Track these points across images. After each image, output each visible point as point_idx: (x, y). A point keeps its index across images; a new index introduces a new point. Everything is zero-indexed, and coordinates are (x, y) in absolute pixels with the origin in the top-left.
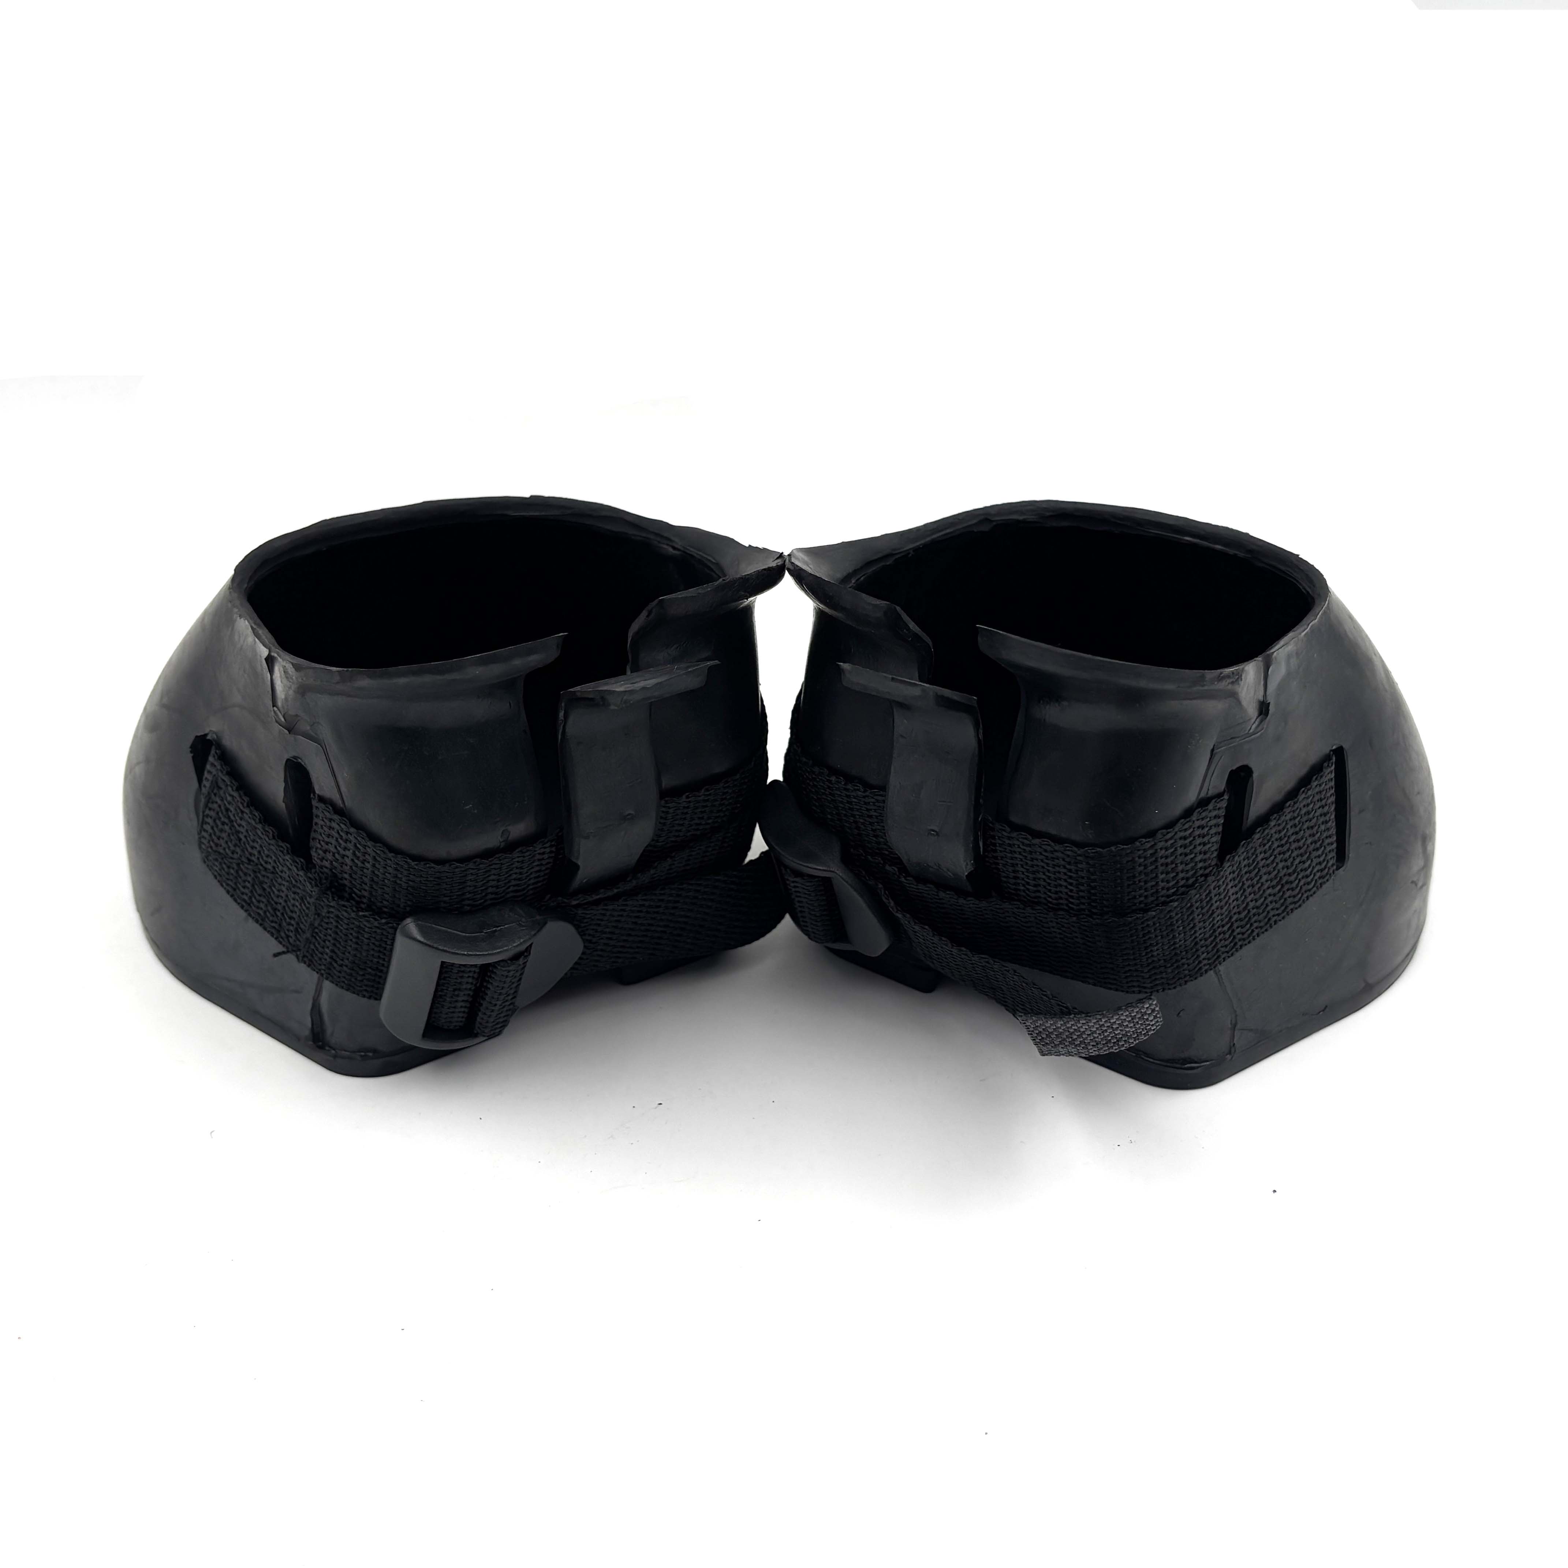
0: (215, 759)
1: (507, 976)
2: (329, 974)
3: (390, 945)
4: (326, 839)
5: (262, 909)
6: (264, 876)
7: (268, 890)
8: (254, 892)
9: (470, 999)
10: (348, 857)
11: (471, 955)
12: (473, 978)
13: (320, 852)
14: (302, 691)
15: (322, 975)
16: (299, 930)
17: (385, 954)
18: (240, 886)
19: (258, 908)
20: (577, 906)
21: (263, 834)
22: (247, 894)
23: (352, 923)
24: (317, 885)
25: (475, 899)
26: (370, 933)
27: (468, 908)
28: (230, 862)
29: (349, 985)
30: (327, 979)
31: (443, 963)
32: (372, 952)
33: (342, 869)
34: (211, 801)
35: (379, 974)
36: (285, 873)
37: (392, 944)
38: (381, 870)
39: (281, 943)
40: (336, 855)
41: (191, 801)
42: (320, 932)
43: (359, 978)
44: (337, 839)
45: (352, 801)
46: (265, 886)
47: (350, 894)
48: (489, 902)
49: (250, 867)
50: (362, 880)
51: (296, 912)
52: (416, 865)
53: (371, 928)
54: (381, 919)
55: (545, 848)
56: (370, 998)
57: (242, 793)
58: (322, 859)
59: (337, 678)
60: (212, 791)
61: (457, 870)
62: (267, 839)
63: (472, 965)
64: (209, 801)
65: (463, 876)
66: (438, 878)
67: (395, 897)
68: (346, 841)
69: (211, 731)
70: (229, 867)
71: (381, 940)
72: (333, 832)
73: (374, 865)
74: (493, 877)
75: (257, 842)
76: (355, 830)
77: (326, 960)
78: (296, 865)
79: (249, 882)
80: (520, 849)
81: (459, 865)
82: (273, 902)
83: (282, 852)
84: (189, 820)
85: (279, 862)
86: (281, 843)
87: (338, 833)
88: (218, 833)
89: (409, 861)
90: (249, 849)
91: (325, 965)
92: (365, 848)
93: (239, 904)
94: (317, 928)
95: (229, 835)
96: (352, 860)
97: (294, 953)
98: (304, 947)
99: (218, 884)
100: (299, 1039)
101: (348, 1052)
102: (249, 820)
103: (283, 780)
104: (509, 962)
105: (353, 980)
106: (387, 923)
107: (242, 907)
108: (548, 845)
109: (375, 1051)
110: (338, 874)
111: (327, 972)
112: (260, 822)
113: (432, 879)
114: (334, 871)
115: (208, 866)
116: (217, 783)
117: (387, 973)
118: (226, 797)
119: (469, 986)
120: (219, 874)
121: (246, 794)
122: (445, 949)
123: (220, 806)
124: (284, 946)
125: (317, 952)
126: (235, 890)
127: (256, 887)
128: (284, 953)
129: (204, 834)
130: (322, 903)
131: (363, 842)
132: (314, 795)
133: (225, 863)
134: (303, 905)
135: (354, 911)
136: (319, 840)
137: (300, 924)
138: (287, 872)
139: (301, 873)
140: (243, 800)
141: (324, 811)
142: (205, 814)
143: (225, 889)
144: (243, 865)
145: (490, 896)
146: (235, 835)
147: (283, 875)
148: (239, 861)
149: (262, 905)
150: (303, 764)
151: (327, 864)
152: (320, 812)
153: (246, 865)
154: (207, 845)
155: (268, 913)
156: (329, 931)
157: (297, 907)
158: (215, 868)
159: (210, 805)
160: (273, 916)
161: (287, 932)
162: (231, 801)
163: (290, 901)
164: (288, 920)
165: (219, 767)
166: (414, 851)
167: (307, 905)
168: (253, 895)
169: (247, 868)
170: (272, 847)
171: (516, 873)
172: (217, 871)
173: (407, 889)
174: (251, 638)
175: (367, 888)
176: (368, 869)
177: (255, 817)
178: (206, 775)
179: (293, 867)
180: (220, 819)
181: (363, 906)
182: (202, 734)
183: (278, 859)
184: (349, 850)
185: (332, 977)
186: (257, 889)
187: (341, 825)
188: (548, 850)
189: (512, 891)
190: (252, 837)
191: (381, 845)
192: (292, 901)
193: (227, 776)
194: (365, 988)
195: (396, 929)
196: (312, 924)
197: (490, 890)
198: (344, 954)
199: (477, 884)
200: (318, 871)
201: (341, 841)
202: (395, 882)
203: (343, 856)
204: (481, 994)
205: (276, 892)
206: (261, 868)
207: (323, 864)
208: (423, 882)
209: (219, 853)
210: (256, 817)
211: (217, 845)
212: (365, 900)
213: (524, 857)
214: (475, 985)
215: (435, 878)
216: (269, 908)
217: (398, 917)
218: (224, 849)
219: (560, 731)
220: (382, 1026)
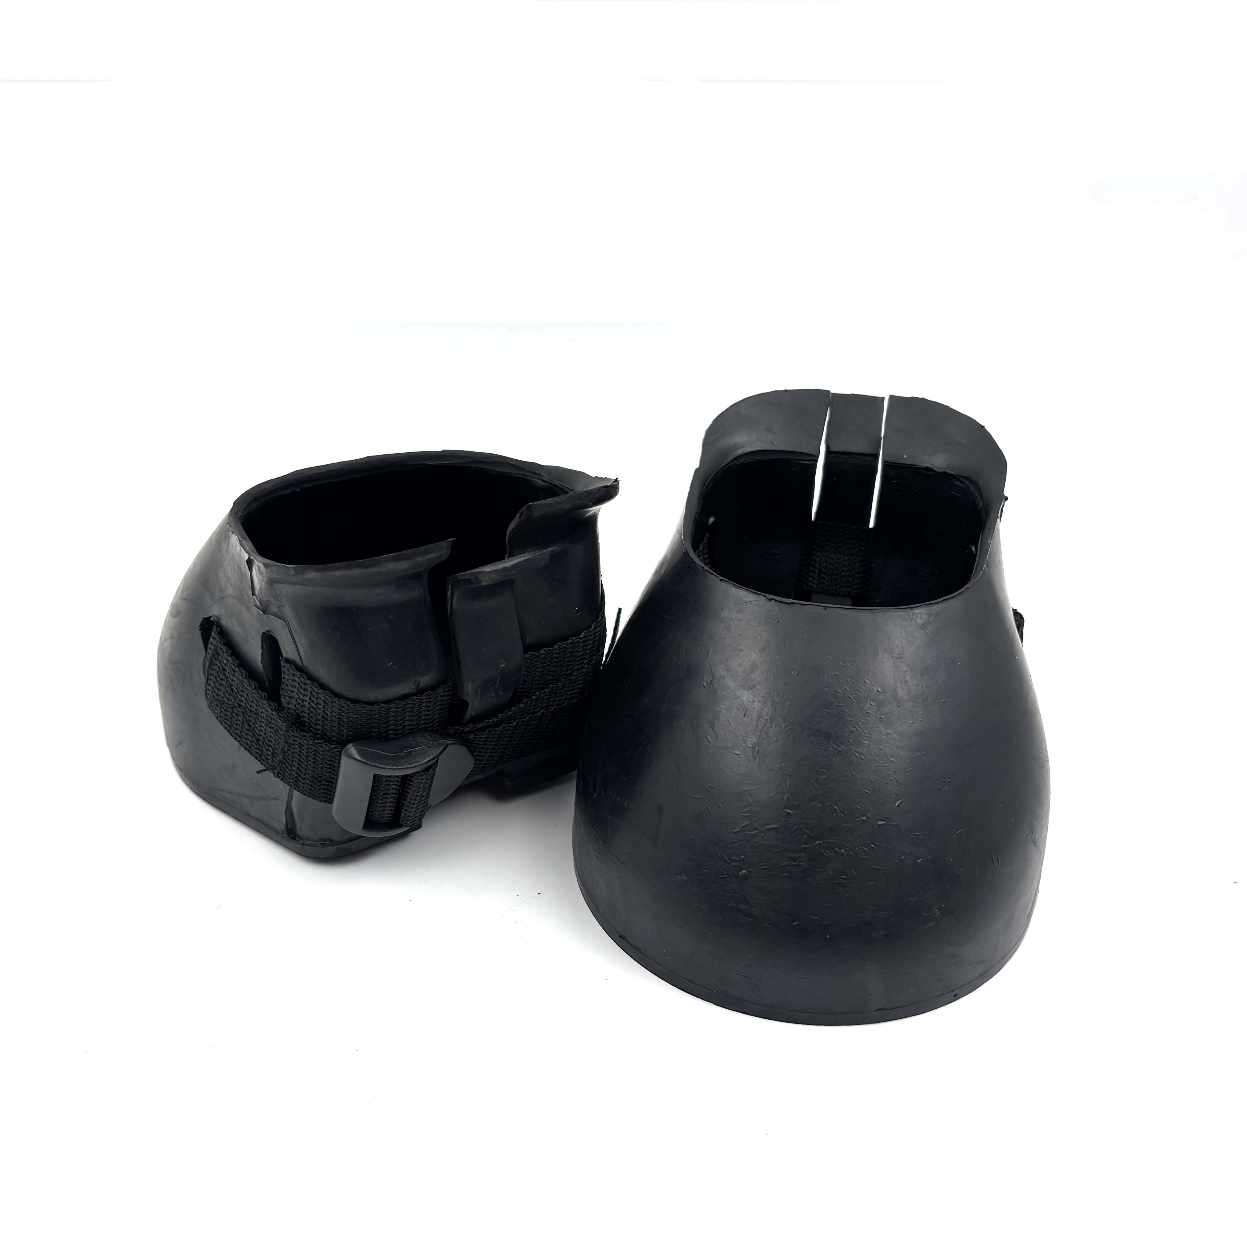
0: (216, 634)
1: (421, 783)
2: (296, 785)
3: (337, 764)
4: (291, 689)
5: (249, 740)
6: (249, 716)
7: (253, 726)
8: (243, 728)
9: (396, 801)
10: (306, 701)
11: (394, 769)
12: (397, 785)
13: (287, 698)
14: (271, 582)
15: (291, 786)
16: (275, 754)
17: (334, 770)
18: (234, 724)
19: (246, 739)
20: (469, 732)
21: (248, 686)
22: (238, 730)
23: (310, 748)
24: (285, 722)
25: (396, 729)
26: (323, 755)
27: (392, 736)
28: (227, 707)
29: (311, 793)
30: (295, 789)
31: (375, 775)
32: (325, 769)
33: (302, 710)
34: (213, 664)
35: (331, 785)
36: (264, 713)
37: (339, 763)
38: (329, 710)
39: (262, 764)
40: (298, 700)
41: (201, 665)
42: (289, 756)
43: (317, 788)
44: (298, 688)
45: (308, 662)
46: (251, 723)
47: (309, 728)
48: (406, 732)
49: (240, 710)
50: (316, 718)
51: (272, 741)
52: (354, 706)
53: (324, 752)
54: (331, 745)
55: (445, 692)
56: (325, 802)
57: (234, 658)
58: (288, 703)
59: (292, 572)
60: (214, 657)
61: (382, 709)
62: (251, 689)
63: (395, 776)
64: (212, 663)
65: (387, 713)
66: (370, 715)
67: (340, 729)
68: (304, 690)
69: (214, 615)
70: (226, 710)
71: (331, 760)
72: (296, 684)
73: (324, 707)
74: (408, 714)
75: (245, 692)
76: (311, 682)
77: (293, 775)
78: (271, 707)
79: (240, 721)
80: (426, 693)
81: (384, 705)
82: (256, 735)
83: (261, 698)
84: (199, 679)
85: (259, 706)
86: (260, 692)
87: (299, 684)
88: (218, 686)
89: (348, 703)
90: (239, 697)
91: (293, 779)
92: (318, 695)
93: (233, 736)
94: (286, 752)
95: (225, 687)
96: (309, 703)
97: (272, 771)
98: (278, 766)
99: (219, 723)
100: (278, 833)
101: (312, 841)
102: (239, 676)
103: (261, 647)
104: (422, 773)
105: (313, 789)
106: (335, 748)
107: (236, 739)
108: (446, 690)
109: (331, 840)
110: (300, 714)
111: (294, 785)
112: (246, 677)
113: (365, 716)
114: (297, 711)
115: (212, 710)
116: (216, 650)
117: (336, 784)
118: (223, 661)
119: (394, 791)
120: (219, 716)
121: (237, 659)
122: (376, 765)
123: (219, 667)
124: (265, 766)
125: (287, 770)
126: (230, 727)
127: (244, 724)
128: (264, 770)
129: (208, 687)
130: (289, 734)
131: (316, 690)
132: (282, 658)
133: (223, 708)
134: (276, 736)
135: (311, 740)
136: (286, 690)
137: (275, 750)
138: (265, 713)
139: (274, 713)
140: (234, 662)
141: (289, 669)
142: (209, 673)
143: (224, 726)
144: (235, 708)
145: (407, 728)
146: (229, 687)
147: (263, 715)
148: (233, 706)
149: (249, 737)
150: (274, 635)
151: (292, 706)
152: (286, 668)
153: (237, 709)
154: (211, 695)
155: (253, 743)
156: (295, 755)
157: (272, 737)
158: (216, 711)
159: (212, 667)
160: (257, 745)
161: (266, 756)
162: (227, 663)
163: (267, 734)
164: (267, 747)
165: (218, 640)
166: (352, 696)
167: (279, 736)
168: (243, 730)
169: (239, 711)
170: (254, 695)
171: (424, 711)
172: (217, 713)
173: (348, 723)
174: (239, 547)
175: (320, 723)
176: (320, 710)
177: (242, 674)
178: (210, 646)
179: (269, 708)
180: (219, 676)
181: (318, 736)
182: (208, 616)
183: (259, 703)
184: (307, 696)
185: (298, 787)
186: (246, 726)
187: (301, 678)
188: (446, 694)
189: (423, 724)
190: (241, 688)
191: (328, 692)
192: (269, 734)
193: (223, 646)
194: (322, 795)
195: (341, 752)
196: (283, 750)
197: (407, 723)
198: (306, 770)
199: (397, 719)
200: (286, 712)
201: (301, 690)
202: (340, 718)
203: (302, 701)
204: (403, 797)
205: (258, 728)
206: (248, 710)
207: (289, 706)
208: (359, 718)
209: (219, 700)
210: (244, 674)
211: (217, 695)
212: (319, 732)
213: (430, 698)
214: (399, 790)
215: (367, 715)
216: (254, 739)
217: (343, 744)
218: (223, 697)
219: (449, 607)
220: (335, 822)
